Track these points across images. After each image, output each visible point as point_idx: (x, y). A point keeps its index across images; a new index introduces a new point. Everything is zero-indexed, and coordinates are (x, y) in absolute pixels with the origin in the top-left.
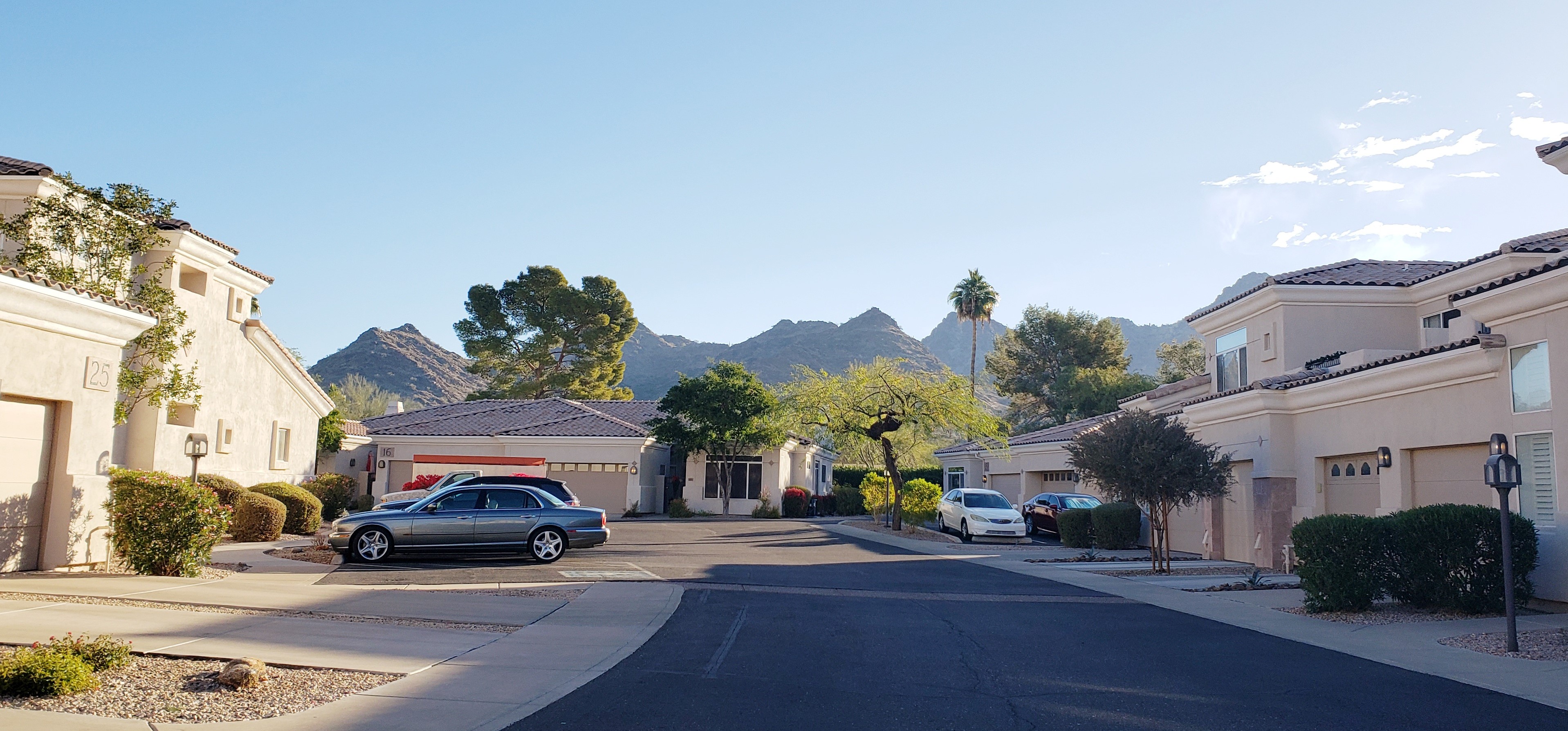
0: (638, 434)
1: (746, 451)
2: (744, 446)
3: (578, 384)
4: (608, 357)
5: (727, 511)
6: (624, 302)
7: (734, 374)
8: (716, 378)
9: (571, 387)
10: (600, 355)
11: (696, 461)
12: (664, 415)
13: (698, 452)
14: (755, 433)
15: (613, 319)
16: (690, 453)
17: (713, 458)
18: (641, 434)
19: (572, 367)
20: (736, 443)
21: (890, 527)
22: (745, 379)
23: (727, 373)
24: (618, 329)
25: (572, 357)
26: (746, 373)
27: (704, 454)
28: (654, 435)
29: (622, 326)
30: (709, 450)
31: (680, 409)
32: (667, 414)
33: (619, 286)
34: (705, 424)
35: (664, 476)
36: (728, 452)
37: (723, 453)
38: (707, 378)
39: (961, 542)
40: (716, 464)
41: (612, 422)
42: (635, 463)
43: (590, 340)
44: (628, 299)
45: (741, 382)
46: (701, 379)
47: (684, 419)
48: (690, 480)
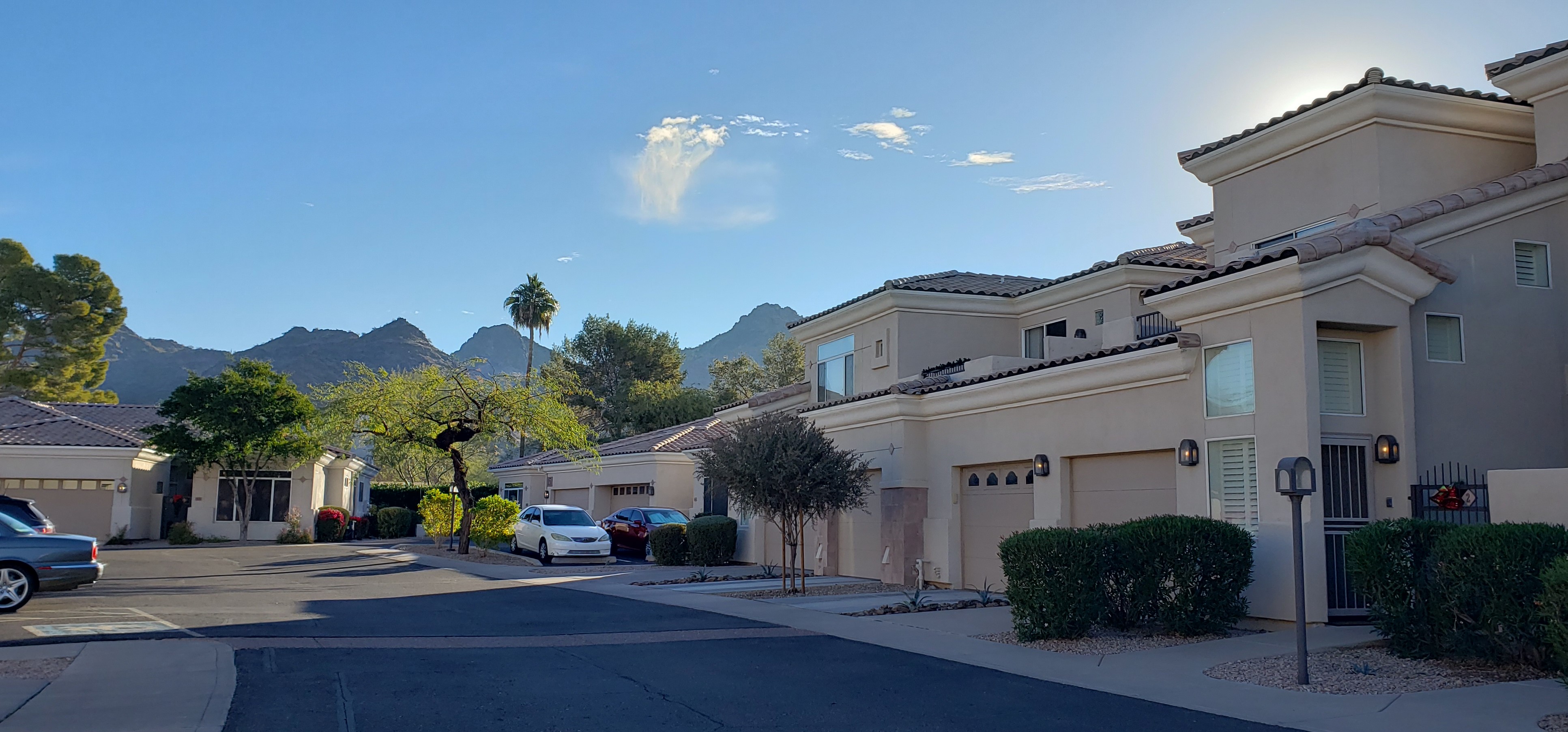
0: (128, 444)
1: (272, 466)
2: (269, 459)
3: (44, 384)
4: (87, 354)
5: (246, 536)
6: (111, 287)
7: (259, 375)
8: (237, 377)
9: (34, 388)
10: (75, 350)
11: (206, 478)
12: (166, 421)
13: (210, 466)
14: (285, 445)
15: (95, 307)
16: (200, 468)
17: (229, 474)
18: (133, 444)
19: (37, 364)
20: (260, 456)
21: (454, 550)
22: (275, 379)
23: (249, 371)
24: (101, 319)
25: (38, 351)
26: (274, 373)
27: (217, 469)
28: (151, 445)
29: (106, 316)
30: (224, 465)
31: (188, 414)
32: (169, 419)
33: (104, 269)
34: (220, 433)
35: (161, 496)
36: (249, 466)
37: (242, 467)
38: (225, 377)
39: (541, 565)
40: (233, 481)
41: (93, 429)
42: (123, 479)
43: (63, 331)
44: (117, 285)
45: (268, 384)
46: (216, 378)
47: (193, 427)
48: (198, 499)
